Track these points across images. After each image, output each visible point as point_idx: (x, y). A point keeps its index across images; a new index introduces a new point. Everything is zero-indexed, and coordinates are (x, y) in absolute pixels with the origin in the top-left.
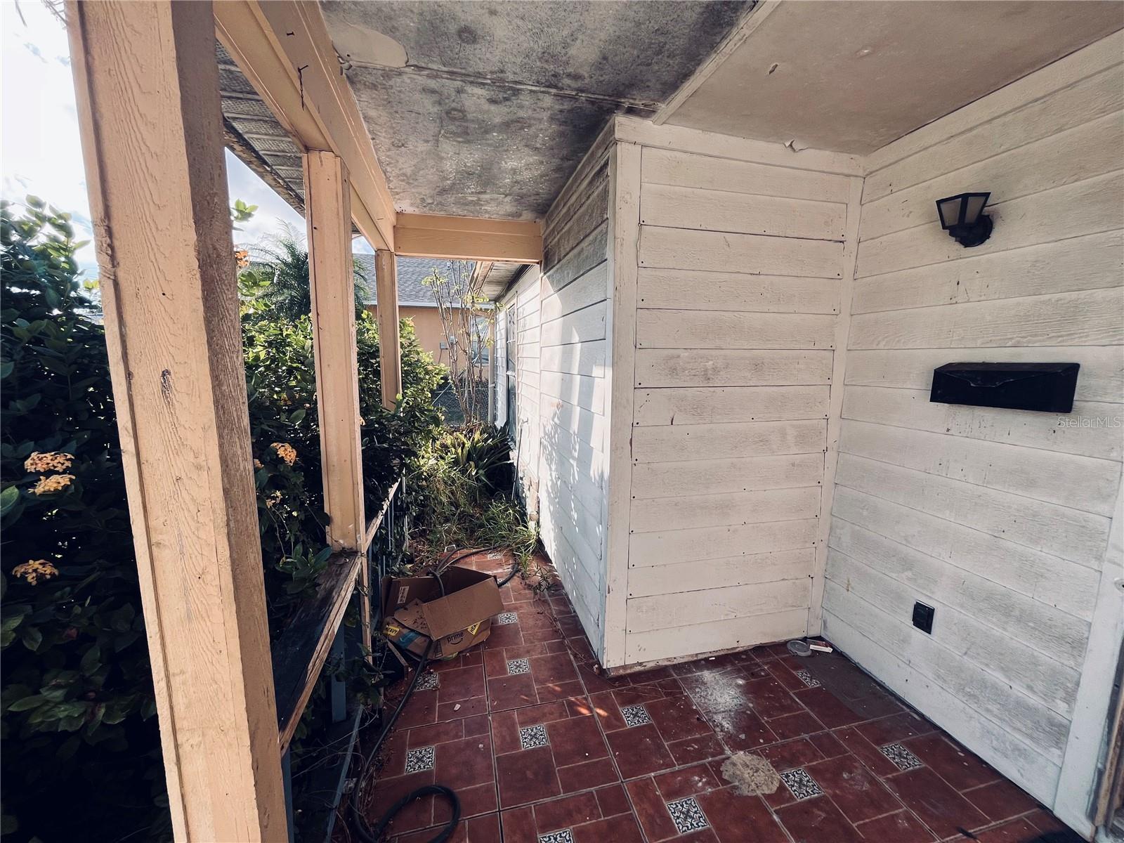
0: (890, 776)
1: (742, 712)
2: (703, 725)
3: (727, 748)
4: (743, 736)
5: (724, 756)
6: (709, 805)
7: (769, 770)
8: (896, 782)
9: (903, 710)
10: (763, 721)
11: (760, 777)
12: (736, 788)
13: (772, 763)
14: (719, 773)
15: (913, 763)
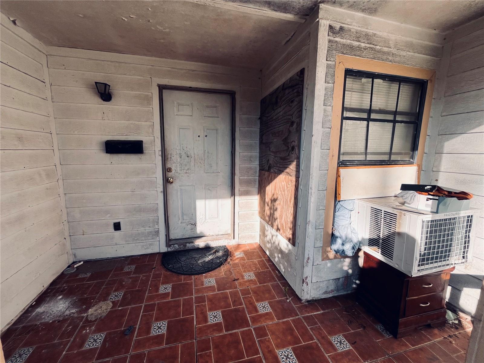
0: (132, 274)
1: (74, 302)
2: (65, 320)
3: (83, 315)
4: (84, 307)
5: (85, 317)
6: (99, 330)
7: (105, 303)
8: (134, 273)
9: (119, 260)
10: (86, 297)
11: (104, 307)
12: (101, 317)
13: (103, 301)
14: (91, 321)
15: (133, 267)
